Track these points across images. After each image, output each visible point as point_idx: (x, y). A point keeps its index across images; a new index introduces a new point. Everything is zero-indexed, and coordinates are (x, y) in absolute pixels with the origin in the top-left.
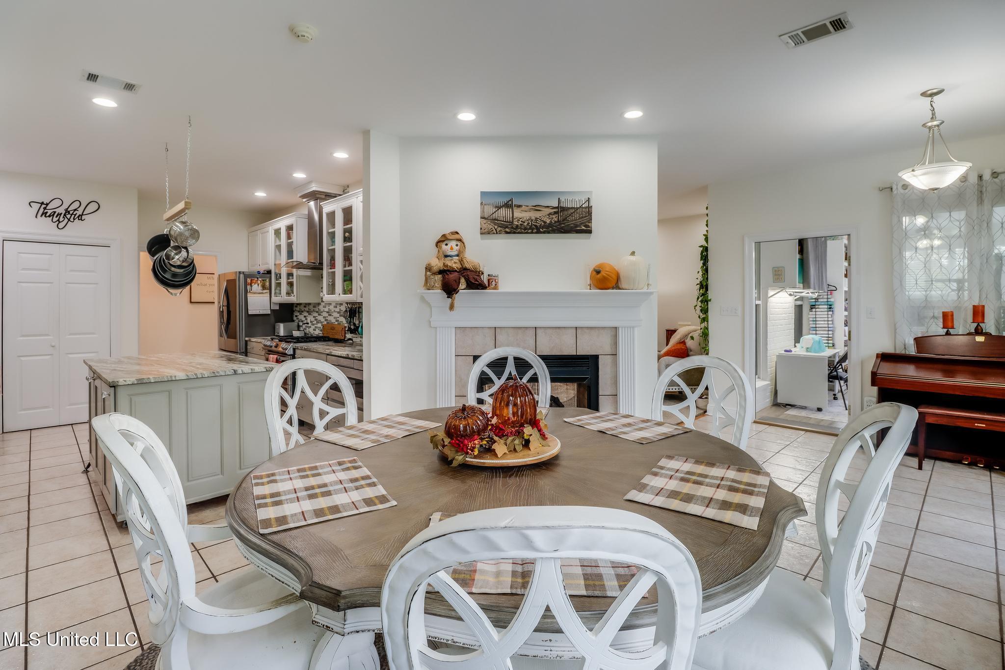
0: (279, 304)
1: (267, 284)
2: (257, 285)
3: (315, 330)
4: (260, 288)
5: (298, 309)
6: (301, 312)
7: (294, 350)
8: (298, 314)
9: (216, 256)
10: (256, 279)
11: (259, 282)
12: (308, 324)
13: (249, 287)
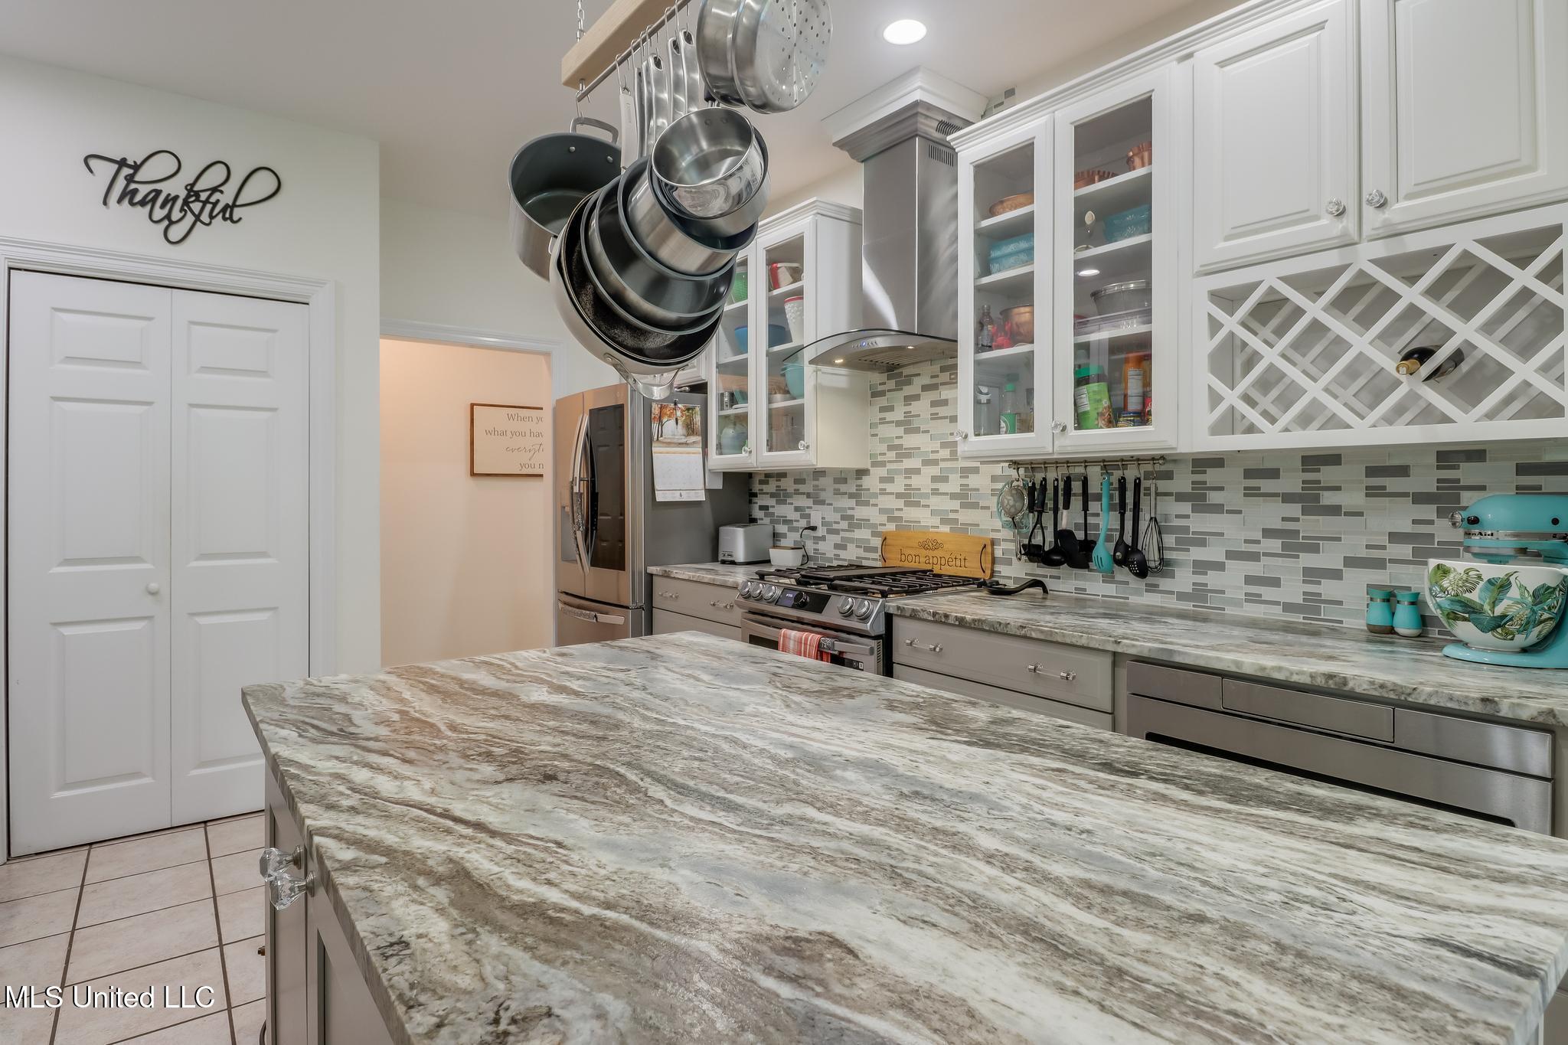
0: (725, 474)
1: (698, 419)
2: (673, 422)
3: (842, 547)
4: (681, 430)
5: (771, 487)
6: (781, 496)
7: (889, 618)
8: (771, 502)
9: (547, 354)
10: (672, 405)
11: (679, 413)
12: (814, 528)
13: (655, 426)
